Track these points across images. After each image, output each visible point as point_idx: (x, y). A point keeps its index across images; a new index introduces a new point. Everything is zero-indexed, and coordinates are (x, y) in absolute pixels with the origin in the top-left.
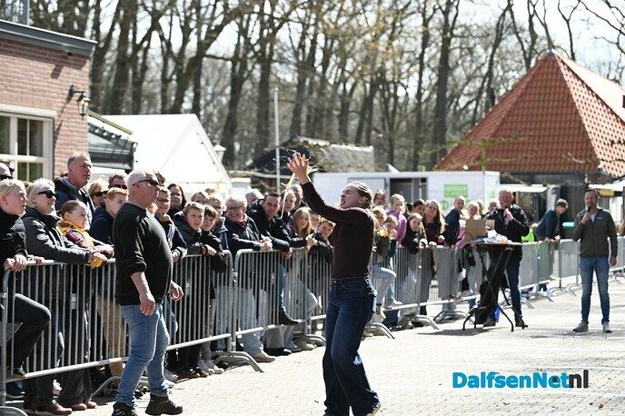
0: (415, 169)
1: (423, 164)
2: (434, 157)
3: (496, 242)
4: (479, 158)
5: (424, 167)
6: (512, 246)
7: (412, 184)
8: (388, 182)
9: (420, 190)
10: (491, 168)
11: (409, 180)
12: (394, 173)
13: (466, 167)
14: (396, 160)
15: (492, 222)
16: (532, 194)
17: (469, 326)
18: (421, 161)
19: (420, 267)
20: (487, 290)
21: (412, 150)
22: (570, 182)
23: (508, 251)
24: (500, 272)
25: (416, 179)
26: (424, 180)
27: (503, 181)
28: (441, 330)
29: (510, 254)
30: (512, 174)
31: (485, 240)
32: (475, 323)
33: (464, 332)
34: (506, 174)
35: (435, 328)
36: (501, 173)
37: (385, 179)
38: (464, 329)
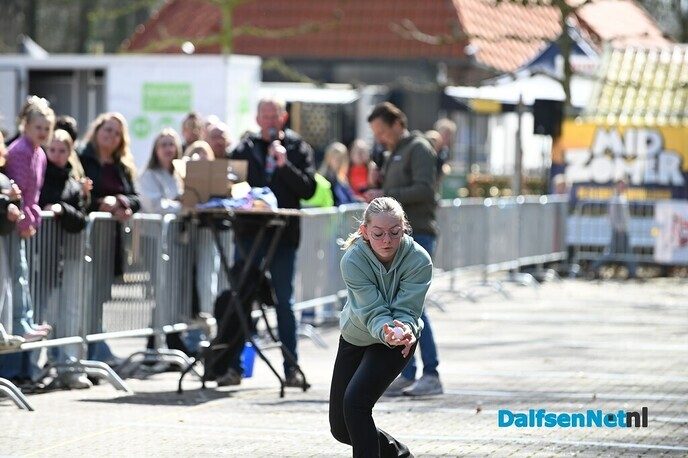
0: (81, 50)
1: (98, 39)
2: (121, 23)
3: (248, 208)
4: (216, 29)
5: (100, 47)
6: (282, 217)
7: (74, 83)
8: (24, 76)
9: (92, 96)
10: (242, 48)
11: (67, 73)
12: (38, 56)
13: (188, 47)
14: (41, 30)
15: (242, 166)
16: (328, 106)
17: (191, 383)
18: (95, 33)
19: (88, 259)
20: (228, 311)
21: (76, 9)
22: (409, 82)
23: (275, 227)
24: (256, 273)
25: (84, 73)
26: (100, 73)
27: (268, 77)
28: (131, 393)
29: (278, 233)
30: (288, 62)
31: (227, 203)
32: (204, 379)
33: (180, 397)
34: (274, 64)
35: (119, 387)
36: (264, 59)
37: (17, 71)
38: (180, 391)
